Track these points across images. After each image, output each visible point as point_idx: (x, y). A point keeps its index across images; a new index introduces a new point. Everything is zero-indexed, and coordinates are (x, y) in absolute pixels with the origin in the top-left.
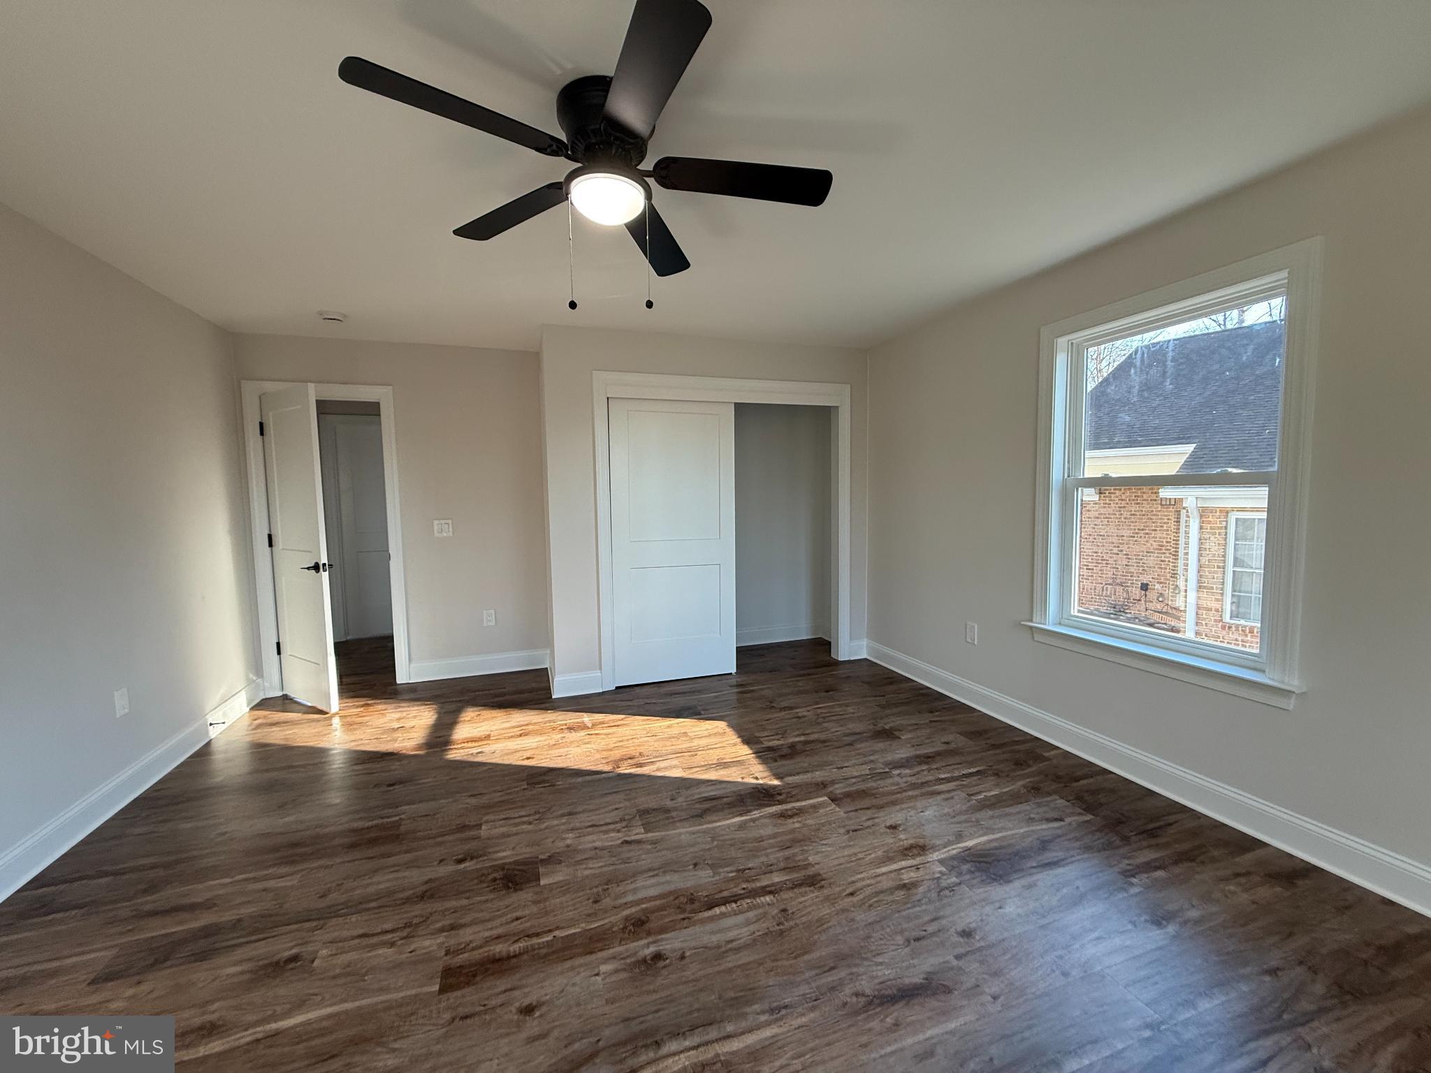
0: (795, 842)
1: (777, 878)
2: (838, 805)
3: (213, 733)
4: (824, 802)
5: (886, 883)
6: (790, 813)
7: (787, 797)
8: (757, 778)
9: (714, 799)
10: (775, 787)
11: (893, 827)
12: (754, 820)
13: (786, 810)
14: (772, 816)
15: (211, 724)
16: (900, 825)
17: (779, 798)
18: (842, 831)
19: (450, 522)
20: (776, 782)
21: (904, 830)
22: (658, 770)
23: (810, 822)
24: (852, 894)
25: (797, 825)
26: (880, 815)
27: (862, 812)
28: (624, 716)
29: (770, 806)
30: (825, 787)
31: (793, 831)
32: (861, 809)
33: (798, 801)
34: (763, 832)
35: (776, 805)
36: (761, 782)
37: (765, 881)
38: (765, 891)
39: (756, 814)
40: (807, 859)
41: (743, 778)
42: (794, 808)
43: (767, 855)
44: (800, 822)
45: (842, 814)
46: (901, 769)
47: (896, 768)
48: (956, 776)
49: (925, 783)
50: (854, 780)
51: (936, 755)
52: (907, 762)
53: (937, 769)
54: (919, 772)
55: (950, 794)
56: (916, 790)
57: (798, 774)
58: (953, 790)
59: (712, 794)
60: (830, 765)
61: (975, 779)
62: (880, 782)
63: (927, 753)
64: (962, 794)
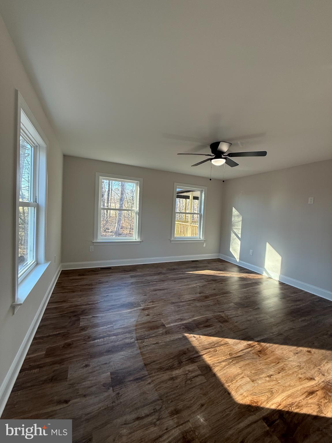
0: (177, 312)
1: (181, 304)
2: (163, 323)
4: (167, 325)
5: (157, 303)
6: (179, 320)
7: (180, 327)
8: (194, 337)
9: (206, 326)
10: (186, 332)
11: (148, 315)
12: (190, 318)
13: (180, 321)
14: (185, 319)
16: (146, 316)
17: (183, 327)
18: (163, 314)
20: (186, 335)
21: (145, 314)
23: (173, 317)
24: (165, 301)
25: (177, 316)
26: (150, 319)
27: (156, 320)
29: (186, 323)
30: (166, 332)
31: (178, 315)
32: (156, 321)
33: (177, 325)
34: (187, 314)
35: (184, 323)
36: (192, 335)
37: (184, 303)
38: (184, 302)
39: (190, 320)
40: (174, 307)
41: (200, 337)
42: (178, 322)
43: (184, 308)
44: (176, 317)
45: (162, 320)
46: (129, 342)
47: (131, 343)
48: (108, 337)
49: (124, 333)
50: (153, 335)
51: (104, 353)
52: (123, 348)
53: (113, 342)
54: (122, 340)
55: (119, 327)
56: (131, 329)
57: (176, 340)
58: (116, 329)
59: (208, 328)
60: (161, 345)
61: (101, 336)
62: (143, 334)
63: (107, 355)
64: (115, 328)
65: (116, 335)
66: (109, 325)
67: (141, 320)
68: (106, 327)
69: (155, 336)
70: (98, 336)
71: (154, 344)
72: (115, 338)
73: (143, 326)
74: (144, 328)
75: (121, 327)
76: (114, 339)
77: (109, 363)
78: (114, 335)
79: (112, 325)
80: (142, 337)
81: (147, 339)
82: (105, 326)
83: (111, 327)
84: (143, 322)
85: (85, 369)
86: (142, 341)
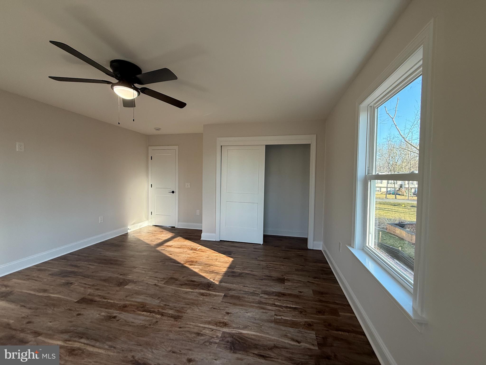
2: (223, 298)
3: (129, 231)
5: (195, 330)
6: (205, 294)
7: (213, 289)
10: (215, 285)
11: (228, 313)
15: (128, 229)
18: (211, 307)
19: (190, 183)
20: (218, 283)
21: (230, 316)
22: (193, 268)
23: (206, 300)
26: (231, 307)
28: (209, 249)
32: (228, 303)
36: (214, 281)
41: (210, 278)
45: (220, 301)
46: (265, 295)
47: (264, 294)
48: (282, 306)
49: (266, 303)
50: (242, 292)
51: (288, 295)
52: (272, 293)
53: (279, 300)
54: (271, 298)
55: (268, 311)
56: (258, 305)
57: (228, 283)
58: (272, 310)
59: (195, 280)
60: (242, 284)
61: (289, 310)
62: (250, 296)
63: (285, 293)
64: (273, 313)
65: (275, 304)
66: (279, 319)
67: (241, 310)
68: (282, 317)
69: (242, 291)
70: (292, 310)
71: (247, 287)
72: (276, 303)
73: (244, 303)
74: (245, 301)
75: (267, 311)
76: (278, 302)
77: (285, 288)
78: (276, 306)
79: (275, 317)
80: (252, 295)
81: (249, 291)
82: (284, 319)
83: (277, 315)
84: (241, 307)
85: (301, 291)
86: (254, 292)
